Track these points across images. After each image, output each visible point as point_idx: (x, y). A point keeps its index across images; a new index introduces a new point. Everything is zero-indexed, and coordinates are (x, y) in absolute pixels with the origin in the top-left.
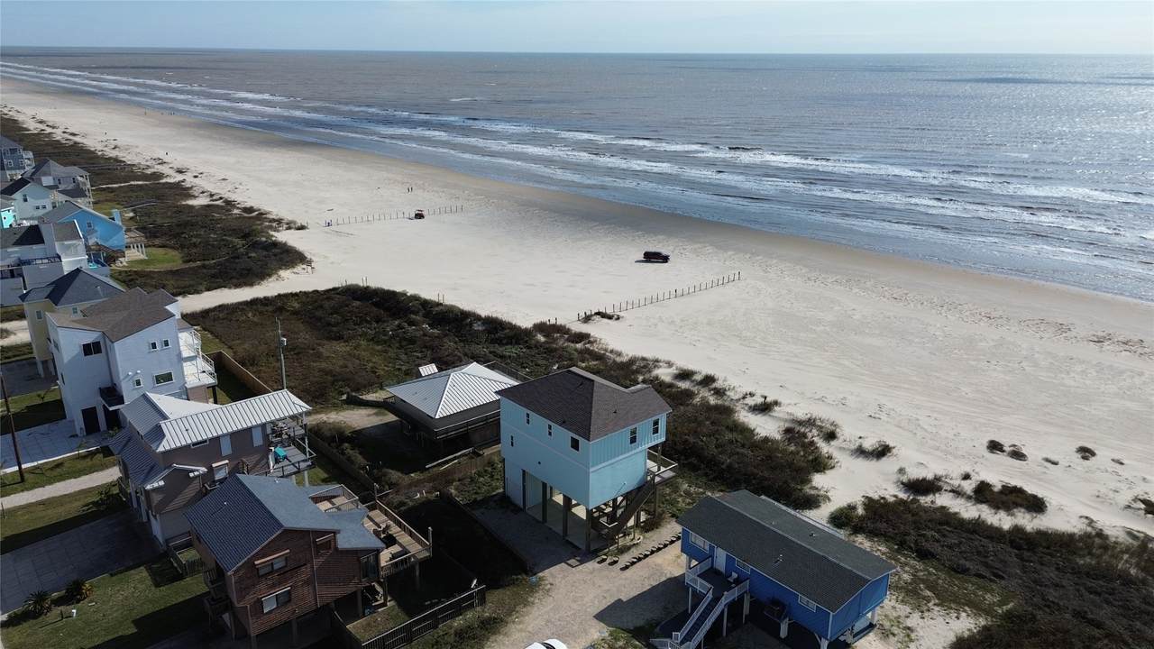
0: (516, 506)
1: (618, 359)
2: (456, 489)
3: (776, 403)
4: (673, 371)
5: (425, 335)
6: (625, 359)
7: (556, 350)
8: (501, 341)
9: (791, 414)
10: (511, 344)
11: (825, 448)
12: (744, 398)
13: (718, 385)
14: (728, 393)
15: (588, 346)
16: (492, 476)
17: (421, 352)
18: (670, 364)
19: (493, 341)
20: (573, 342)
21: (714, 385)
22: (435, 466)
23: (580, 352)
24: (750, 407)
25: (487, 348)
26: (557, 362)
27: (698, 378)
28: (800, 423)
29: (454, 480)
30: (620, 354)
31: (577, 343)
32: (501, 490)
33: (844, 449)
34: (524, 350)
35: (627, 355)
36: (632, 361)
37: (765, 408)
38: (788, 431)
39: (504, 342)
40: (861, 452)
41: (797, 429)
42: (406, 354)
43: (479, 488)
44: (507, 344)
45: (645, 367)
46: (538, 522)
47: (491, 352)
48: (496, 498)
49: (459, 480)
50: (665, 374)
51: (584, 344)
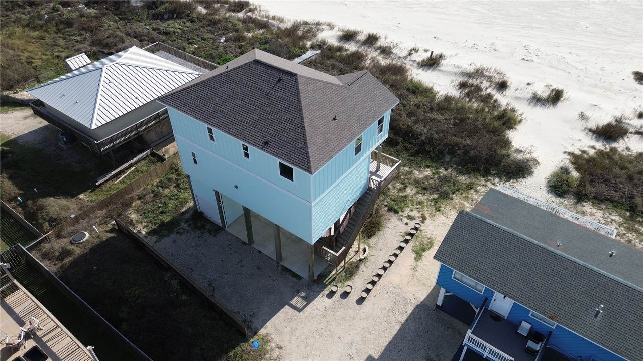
0: (213, 223)
1: (283, 26)
2: (137, 211)
3: (441, 56)
4: (336, 33)
5: (82, 16)
6: (288, 25)
7: (219, 21)
8: (163, 16)
9: (458, 67)
10: (173, 18)
11: (504, 100)
12: (410, 54)
13: (381, 42)
14: (394, 51)
15: (249, 14)
16: (178, 186)
17: (81, 35)
18: (331, 26)
19: (155, 17)
20: (234, 11)
21: (378, 44)
22: (106, 181)
23: (244, 21)
24: (419, 63)
25: (150, 24)
26: (224, 34)
27: (362, 37)
28: (469, 75)
29: (132, 200)
30: (281, 20)
31: (239, 11)
32: (191, 204)
33: (520, 98)
34: (188, 24)
35: (289, 21)
36: (296, 27)
37: (432, 63)
38: (463, 85)
39: (166, 17)
40: (537, 100)
41: (471, 81)
42: (64, 39)
43: (165, 204)
44: (169, 19)
45: (309, 31)
46: (244, 243)
47: (154, 29)
48: (187, 216)
49: (140, 198)
50: (330, 37)
51: (246, 12)
